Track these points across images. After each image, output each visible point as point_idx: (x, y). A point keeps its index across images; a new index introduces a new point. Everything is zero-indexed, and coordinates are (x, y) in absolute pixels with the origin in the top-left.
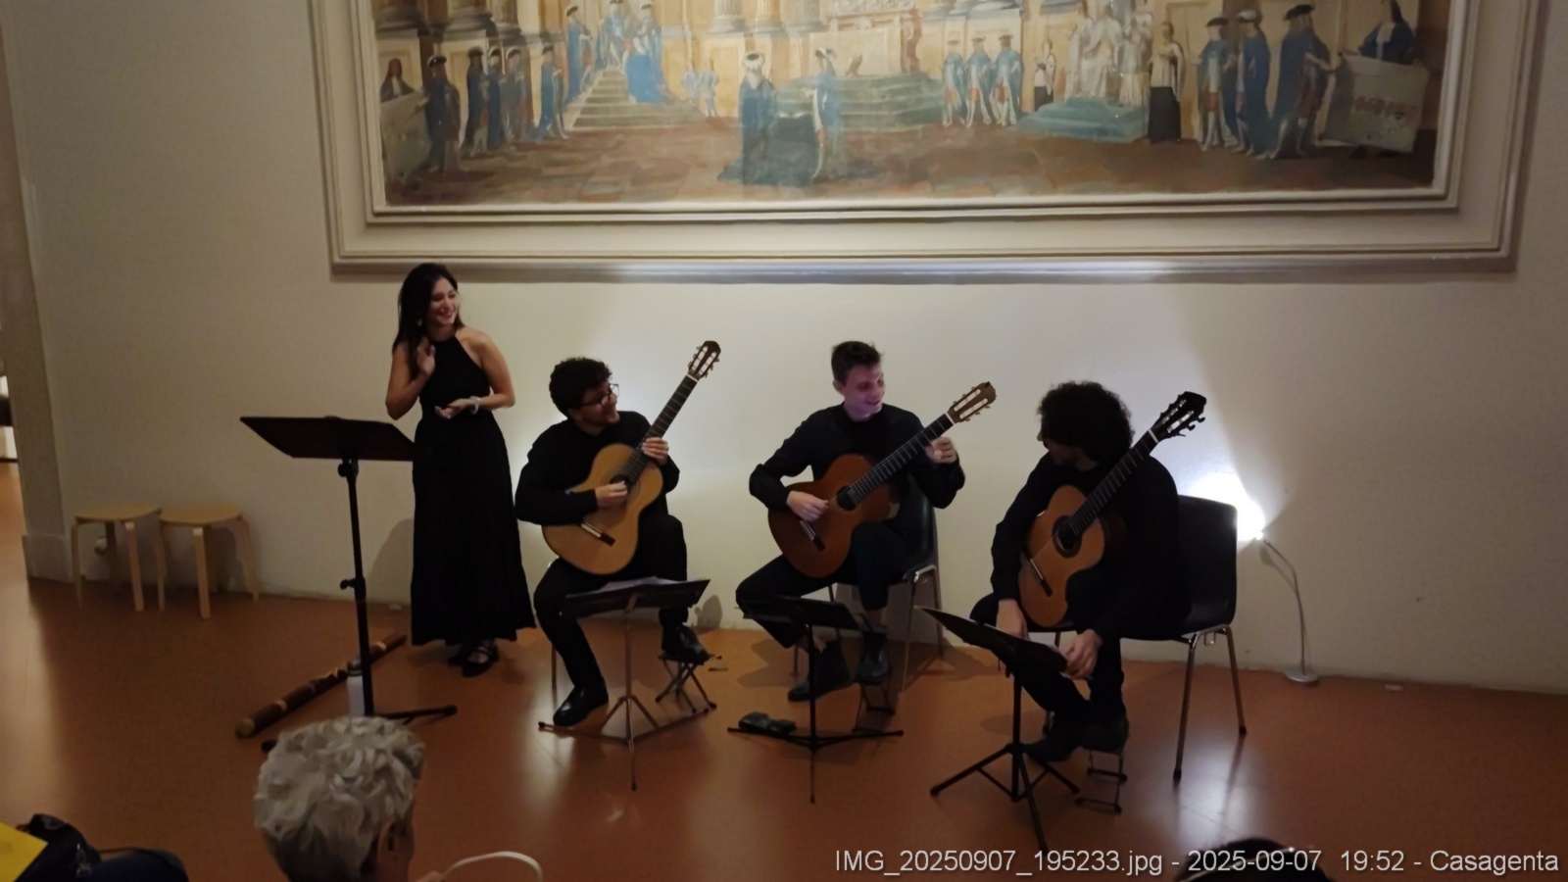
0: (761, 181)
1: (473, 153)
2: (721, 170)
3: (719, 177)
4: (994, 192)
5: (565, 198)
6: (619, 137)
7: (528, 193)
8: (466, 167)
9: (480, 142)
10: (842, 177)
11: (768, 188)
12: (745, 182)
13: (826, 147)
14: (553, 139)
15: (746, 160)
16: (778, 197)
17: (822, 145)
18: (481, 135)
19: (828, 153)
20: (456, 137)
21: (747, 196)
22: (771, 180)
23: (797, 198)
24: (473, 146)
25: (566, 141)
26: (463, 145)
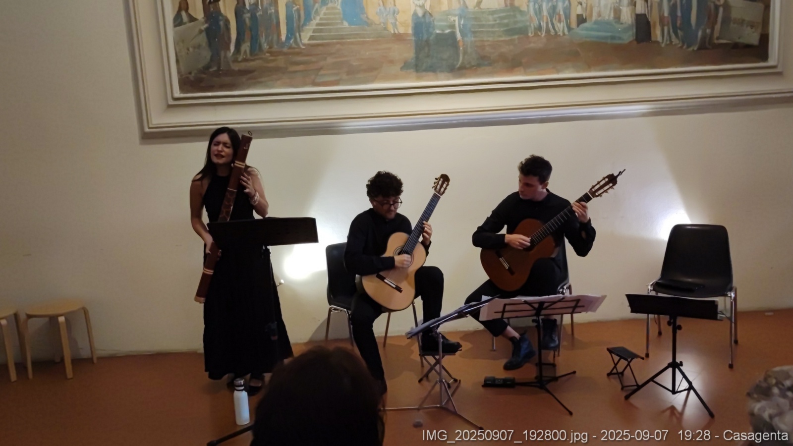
0: (426, 70)
1: (240, 59)
2: (402, 65)
3: (402, 69)
4: (558, 72)
5: (304, 84)
6: (338, 46)
7: (279, 82)
8: (236, 67)
9: (245, 52)
10: (474, 66)
11: (430, 74)
12: (417, 71)
13: (464, 48)
14: (294, 48)
15: (417, 58)
16: (437, 80)
17: (461, 48)
18: (246, 47)
19: (465, 53)
20: (229, 49)
21: (419, 78)
22: (433, 69)
23: (448, 79)
24: (240, 54)
25: (304, 49)
26: (233, 53)
